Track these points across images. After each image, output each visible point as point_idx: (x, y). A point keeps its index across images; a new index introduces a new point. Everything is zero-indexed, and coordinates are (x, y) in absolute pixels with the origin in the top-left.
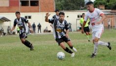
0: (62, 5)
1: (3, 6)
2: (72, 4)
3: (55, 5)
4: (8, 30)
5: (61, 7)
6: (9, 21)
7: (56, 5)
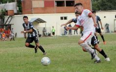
0: (98, 4)
1: (38, 6)
2: (109, 4)
3: (91, 5)
4: (44, 32)
5: (98, 7)
6: (45, 22)
7: (93, 5)
